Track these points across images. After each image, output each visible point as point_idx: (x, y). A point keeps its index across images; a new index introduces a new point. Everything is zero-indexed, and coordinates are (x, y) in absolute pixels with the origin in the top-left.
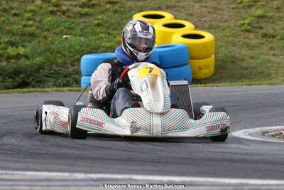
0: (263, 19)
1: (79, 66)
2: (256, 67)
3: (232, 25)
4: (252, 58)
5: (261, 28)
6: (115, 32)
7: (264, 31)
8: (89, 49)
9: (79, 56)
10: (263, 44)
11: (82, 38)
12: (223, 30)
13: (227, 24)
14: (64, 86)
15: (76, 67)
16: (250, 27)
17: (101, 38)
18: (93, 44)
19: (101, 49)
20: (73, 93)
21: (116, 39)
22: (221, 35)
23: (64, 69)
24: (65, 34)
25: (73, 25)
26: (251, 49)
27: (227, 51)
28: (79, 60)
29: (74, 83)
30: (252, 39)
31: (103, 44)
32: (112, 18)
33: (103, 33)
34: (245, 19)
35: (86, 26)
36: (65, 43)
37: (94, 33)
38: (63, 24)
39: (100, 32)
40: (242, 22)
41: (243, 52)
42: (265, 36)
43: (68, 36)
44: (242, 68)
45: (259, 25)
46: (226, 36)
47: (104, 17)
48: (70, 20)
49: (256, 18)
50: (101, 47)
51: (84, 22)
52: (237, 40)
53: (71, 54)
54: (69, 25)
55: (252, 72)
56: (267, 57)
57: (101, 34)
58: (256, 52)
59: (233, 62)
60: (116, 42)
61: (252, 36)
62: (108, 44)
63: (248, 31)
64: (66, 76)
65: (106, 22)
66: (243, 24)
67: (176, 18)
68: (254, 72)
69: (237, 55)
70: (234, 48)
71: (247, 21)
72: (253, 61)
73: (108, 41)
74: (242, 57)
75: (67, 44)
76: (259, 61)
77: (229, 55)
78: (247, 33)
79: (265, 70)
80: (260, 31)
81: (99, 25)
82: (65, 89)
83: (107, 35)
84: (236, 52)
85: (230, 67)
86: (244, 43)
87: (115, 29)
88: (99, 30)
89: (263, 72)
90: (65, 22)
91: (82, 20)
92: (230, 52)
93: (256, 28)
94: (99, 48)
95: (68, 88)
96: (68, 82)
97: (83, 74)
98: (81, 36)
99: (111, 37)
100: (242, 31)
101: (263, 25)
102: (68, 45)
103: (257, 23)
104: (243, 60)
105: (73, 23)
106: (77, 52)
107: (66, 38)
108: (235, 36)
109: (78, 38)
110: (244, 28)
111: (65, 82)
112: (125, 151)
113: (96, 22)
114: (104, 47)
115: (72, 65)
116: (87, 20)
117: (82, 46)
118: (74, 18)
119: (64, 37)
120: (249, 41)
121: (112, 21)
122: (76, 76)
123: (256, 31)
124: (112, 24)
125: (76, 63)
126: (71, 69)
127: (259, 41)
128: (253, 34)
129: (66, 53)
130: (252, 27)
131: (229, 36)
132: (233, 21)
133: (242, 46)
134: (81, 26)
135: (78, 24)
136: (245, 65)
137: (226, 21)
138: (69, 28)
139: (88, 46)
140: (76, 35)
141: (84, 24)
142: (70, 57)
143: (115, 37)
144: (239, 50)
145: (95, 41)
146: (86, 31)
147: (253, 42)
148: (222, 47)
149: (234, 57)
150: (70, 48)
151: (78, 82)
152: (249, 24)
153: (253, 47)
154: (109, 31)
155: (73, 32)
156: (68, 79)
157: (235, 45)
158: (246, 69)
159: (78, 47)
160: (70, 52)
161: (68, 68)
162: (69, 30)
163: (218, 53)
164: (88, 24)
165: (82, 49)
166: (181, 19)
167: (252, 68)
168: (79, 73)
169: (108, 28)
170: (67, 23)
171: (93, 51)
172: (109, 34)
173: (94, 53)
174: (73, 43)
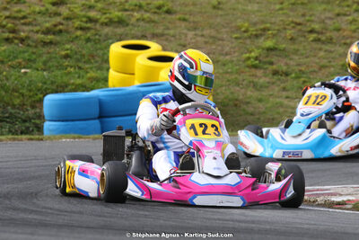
0: (273, 53)
1: (41, 108)
2: (264, 113)
3: (234, 59)
4: (260, 101)
5: (272, 63)
6: (87, 66)
7: (274, 67)
8: (54, 87)
9: (41, 96)
10: (273, 83)
11: (45, 73)
12: (224, 65)
13: (228, 57)
14: (22, 133)
15: (38, 110)
16: (257, 62)
17: (69, 73)
18: (59, 80)
19: (70, 87)
20: (34, 142)
21: (89, 75)
22: (221, 71)
23: (22, 113)
24: (24, 68)
25: (34, 56)
26: (258, 90)
27: (228, 92)
28: (41, 101)
29: (35, 129)
30: (261, 77)
31: (72, 81)
32: (83, 48)
33: (71, 67)
34: (251, 52)
35: (50, 58)
36: (24, 79)
37: (60, 67)
38: (22, 55)
39: (68, 66)
40: (248, 55)
41: (249, 93)
42: (275, 73)
43: (28, 70)
44: (247, 113)
45: (268, 59)
46: (227, 73)
47: (74, 47)
48: (31, 50)
49: (265, 51)
50: (69, 85)
51: (49, 53)
52: (240, 78)
53: (31, 94)
54: (29, 56)
55: (259, 119)
56: (278, 100)
57: (69, 69)
58: (265, 93)
59: (236, 105)
60: (89, 78)
61: (259, 73)
62: (79, 81)
63: (255, 67)
64: (25, 121)
65: (76, 53)
66: (249, 58)
67: (164, 49)
68: (262, 118)
69: (241, 97)
70: (238, 88)
71: (253, 54)
72: (260, 105)
73: (79, 77)
74: (248, 100)
75: (26, 80)
76: (269, 105)
77: (231, 96)
78: (253, 70)
79: (276, 116)
80: (271, 68)
81: (67, 56)
82: (24, 137)
83: (77, 70)
84: (240, 93)
85: (232, 112)
86: (250, 82)
87: (88, 62)
88: (67, 63)
89: (273, 119)
90: (24, 52)
91: (45, 50)
92: (232, 93)
93: (265, 63)
94: (66, 86)
95: (28, 136)
96: (28, 128)
97: (46, 118)
98: (44, 70)
99: (82, 72)
100: (248, 67)
101: (273, 60)
102: (28, 82)
103: (267, 56)
104: (248, 103)
105: (34, 53)
106: (39, 90)
107: (25, 73)
108: (239, 72)
109: (40, 72)
110: (249, 62)
111: (24, 128)
112: (100, 216)
113: (63, 53)
114: (73, 84)
115: (33, 107)
116: (52, 50)
117: (45, 83)
118: (36, 47)
119: (23, 71)
120: (256, 80)
121: (84, 52)
122: (38, 121)
123: (265, 66)
124: (84, 55)
125: (38, 105)
126: (31, 112)
127: (267, 80)
128: (262, 71)
129: (24, 91)
130: (260, 61)
131: (232, 72)
132: (236, 54)
133: (248, 86)
134: (44, 58)
135: (40, 56)
136: (251, 110)
137: (227, 54)
138: (29, 60)
139: (52, 83)
140: (38, 70)
141: (48, 55)
142: (30, 97)
143: (87, 72)
144: (243, 91)
145: (62, 77)
146: (51, 64)
147: (262, 80)
148: (222, 86)
149: (237, 100)
150: (29, 85)
151: (40, 129)
152: (256, 58)
153: (261, 87)
154: (80, 65)
155: (34, 66)
156: (27, 124)
157: (238, 84)
158: (252, 114)
159: (40, 85)
160: (30, 91)
161: (27, 110)
162: (29, 63)
163: (217, 94)
164: (54, 55)
165: (45, 86)
166: (171, 51)
167: (259, 113)
168: (41, 117)
169: (78, 60)
170: (26, 55)
171: (60, 89)
172: (80, 68)
173: (61, 92)
174: (33, 78)
